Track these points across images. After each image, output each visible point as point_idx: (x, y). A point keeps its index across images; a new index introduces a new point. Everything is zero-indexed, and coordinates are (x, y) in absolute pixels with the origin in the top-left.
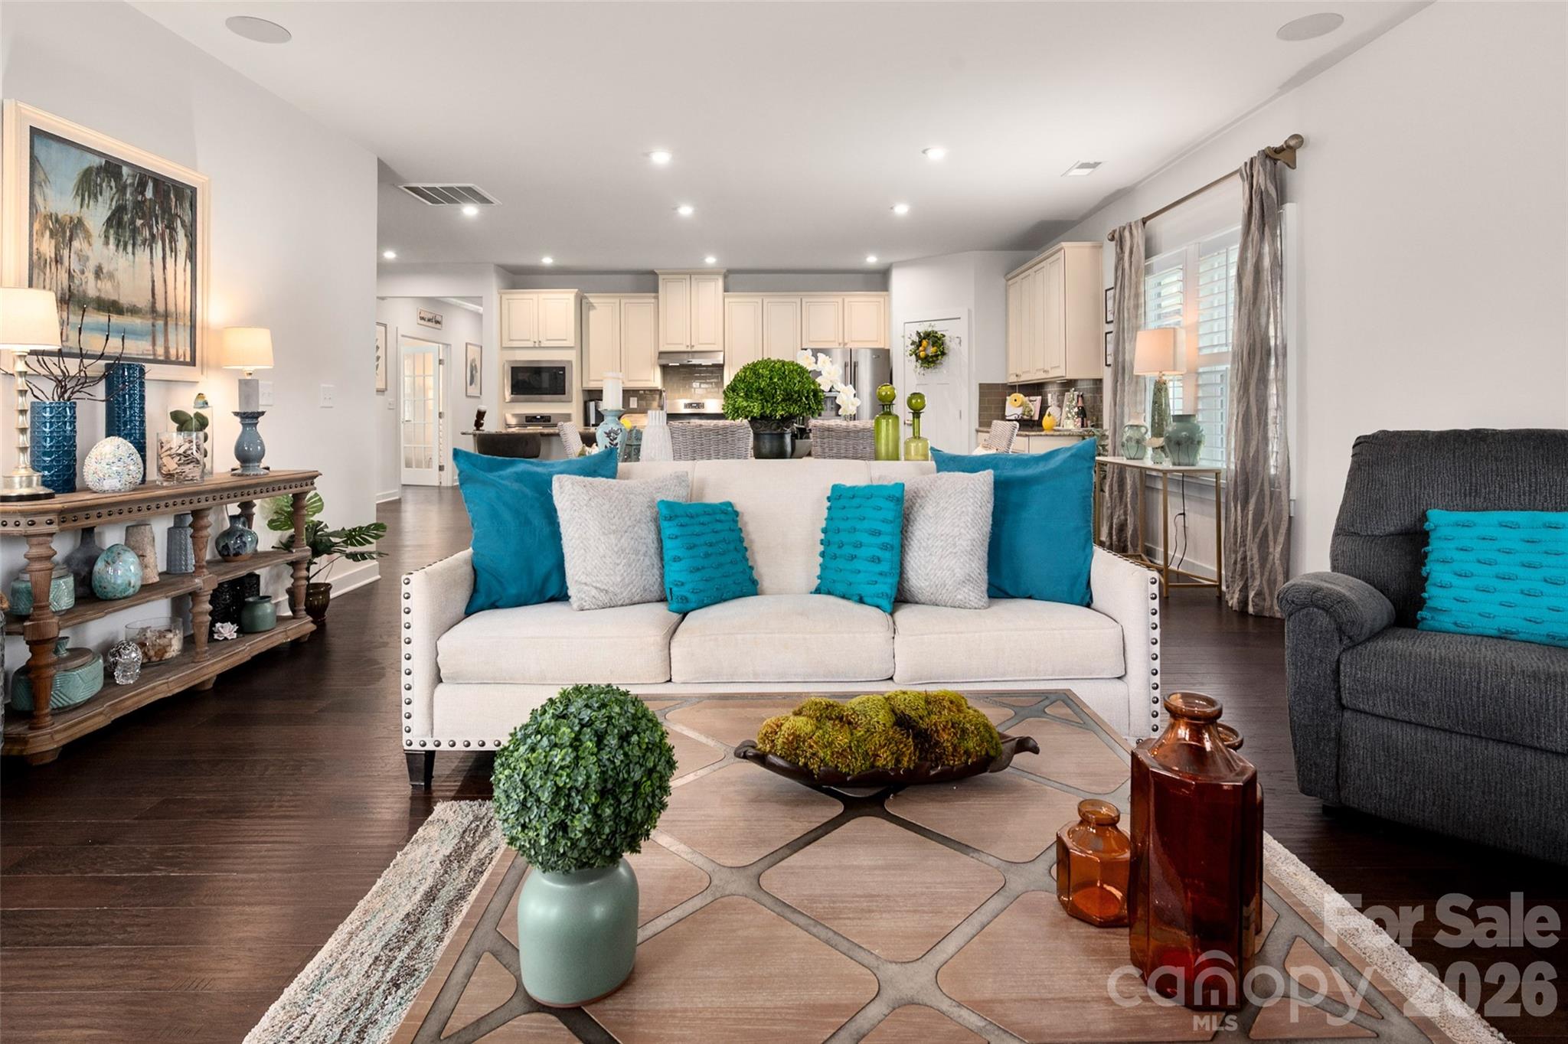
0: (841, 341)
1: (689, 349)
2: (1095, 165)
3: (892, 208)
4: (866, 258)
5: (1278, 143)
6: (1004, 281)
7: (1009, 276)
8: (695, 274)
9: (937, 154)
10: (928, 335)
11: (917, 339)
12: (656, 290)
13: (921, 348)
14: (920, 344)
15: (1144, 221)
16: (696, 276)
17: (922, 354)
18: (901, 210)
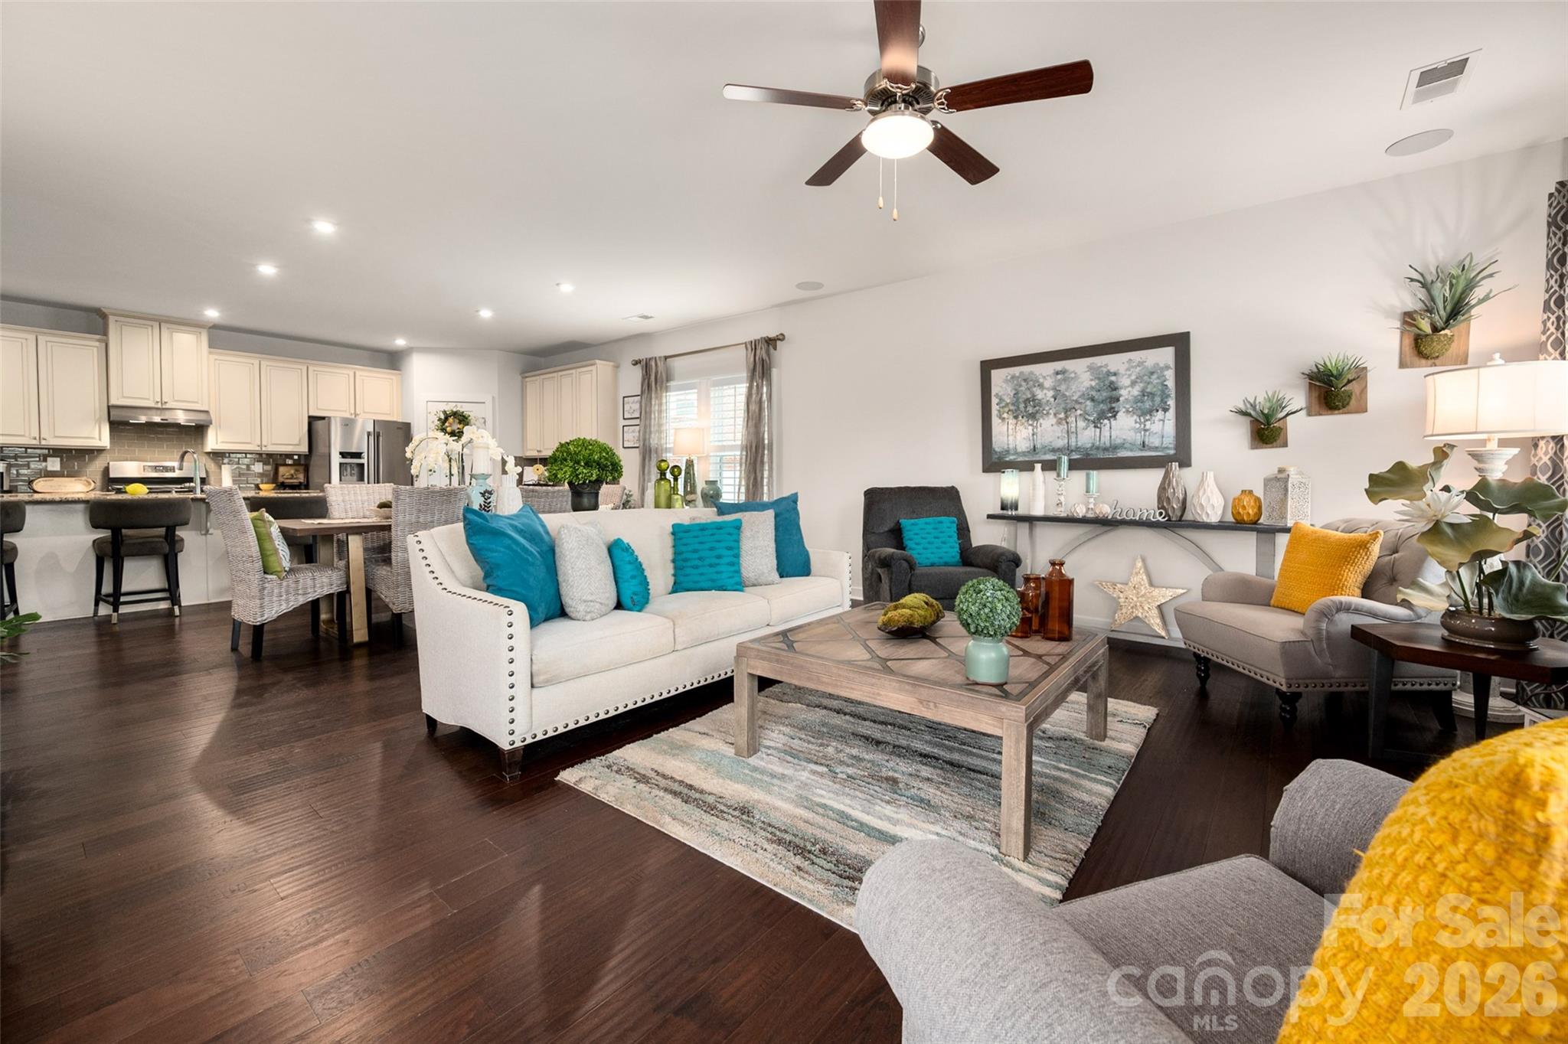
0: (353, 412)
1: (159, 405)
2: (646, 317)
3: (477, 311)
4: (395, 340)
5: (772, 335)
6: (520, 377)
7: (527, 375)
8: (167, 322)
9: (566, 288)
10: (455, 414)
11: (443, 417)
12: (105, 332)
13: (447, 424)
14: (446, 419)
15: (666, 358)
16: (169, 325)
17: (449, 429)
18: (486, 314)
